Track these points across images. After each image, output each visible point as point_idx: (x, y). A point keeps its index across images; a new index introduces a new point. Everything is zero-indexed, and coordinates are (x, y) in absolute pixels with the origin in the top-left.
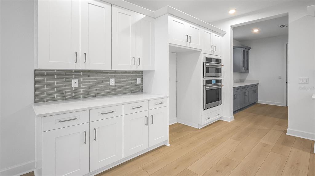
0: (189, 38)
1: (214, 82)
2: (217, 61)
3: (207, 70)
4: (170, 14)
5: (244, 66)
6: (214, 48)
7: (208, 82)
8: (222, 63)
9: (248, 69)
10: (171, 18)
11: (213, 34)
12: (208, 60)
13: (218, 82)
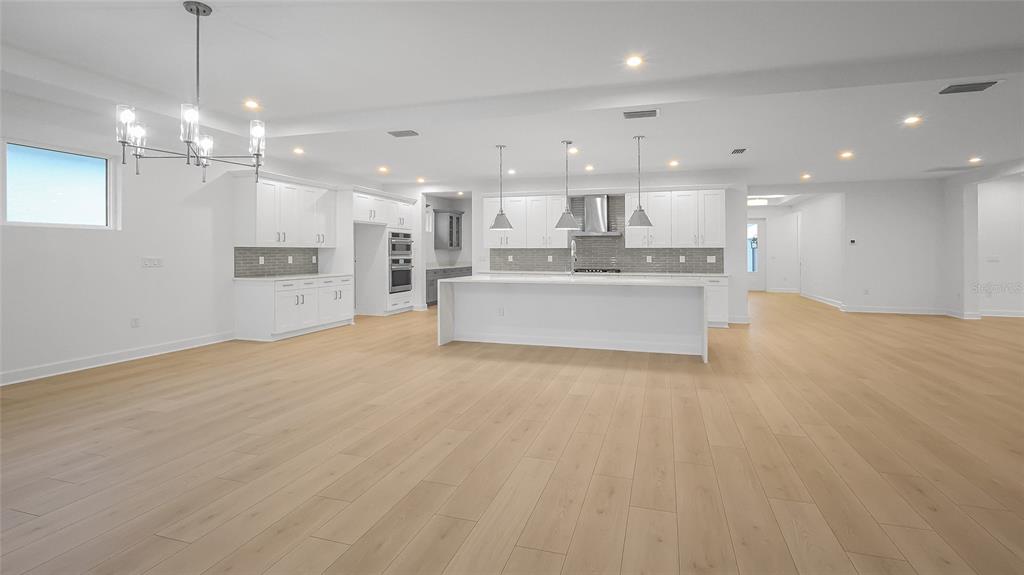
0: (372, 213)
1: (402, 262)
2: (407, 236)
3: (394, 247)
4: (355, 191)
5: (451, 239)
6: (402, 221)
7: (396, 262)
8: (412, 238)
9: (458, 245)
10: (355, 194)
11: (401, 204)
12: (395, 235)
13: (408, 261)
